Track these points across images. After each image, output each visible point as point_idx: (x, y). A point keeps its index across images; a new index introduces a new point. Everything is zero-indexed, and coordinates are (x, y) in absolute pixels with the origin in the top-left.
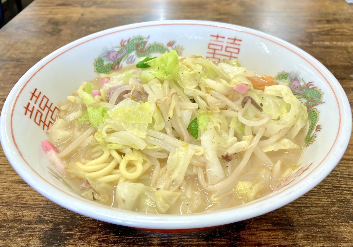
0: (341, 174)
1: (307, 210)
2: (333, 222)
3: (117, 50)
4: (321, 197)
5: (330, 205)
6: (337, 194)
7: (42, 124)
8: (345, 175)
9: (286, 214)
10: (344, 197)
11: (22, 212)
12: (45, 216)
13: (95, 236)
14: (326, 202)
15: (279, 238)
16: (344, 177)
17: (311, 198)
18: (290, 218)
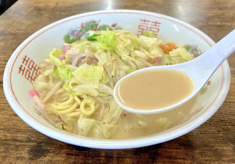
0: (225, 112)
1: (202, 135)
2: (219, 144)
3: (79, 29)
4: (211, 127)
5: (217, 133)
6: (222, 125)
7: (30, 79)
8: (227, 112)
9: (188, 138)
10: (227, 127)
11: (17, 135)
12: (32, 137)
13: (64, 151)
14: (215, 130)
15: (183, 153)
16: (227, 114)
17: (204, 128)
18: (191, 140)
